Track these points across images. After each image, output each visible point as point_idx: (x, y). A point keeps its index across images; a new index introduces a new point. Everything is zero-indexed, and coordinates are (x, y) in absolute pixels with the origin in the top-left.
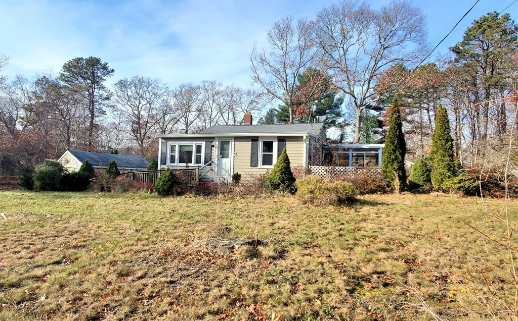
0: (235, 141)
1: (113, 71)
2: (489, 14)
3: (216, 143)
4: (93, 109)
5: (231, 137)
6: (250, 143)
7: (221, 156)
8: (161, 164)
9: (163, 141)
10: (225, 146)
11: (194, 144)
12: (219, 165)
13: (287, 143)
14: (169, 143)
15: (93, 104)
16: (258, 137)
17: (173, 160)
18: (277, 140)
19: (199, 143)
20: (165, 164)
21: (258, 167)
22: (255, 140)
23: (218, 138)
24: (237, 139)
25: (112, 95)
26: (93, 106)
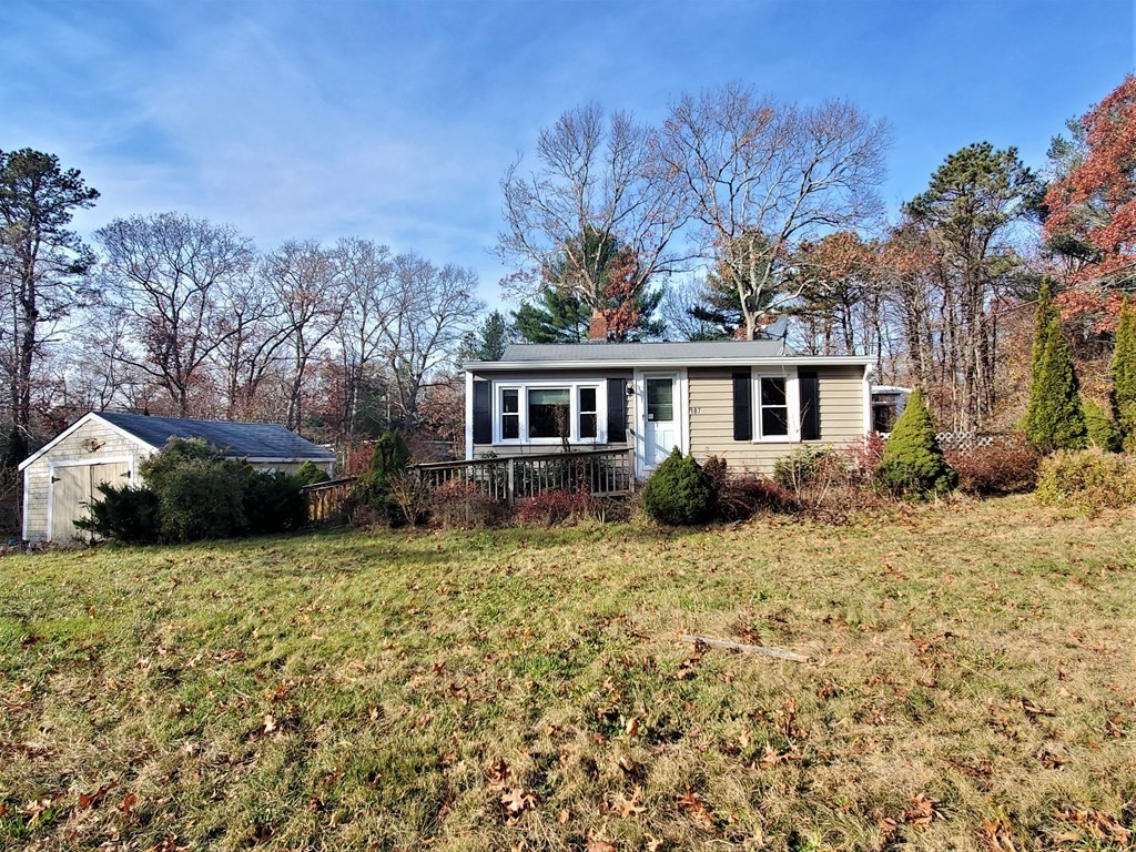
0: (689, 379)
1: (93, 193)
2: (973, 146)
3: (639, 384)
4: (32, 296)
5: (678, 369)
6: (731, 382)
7: (651, 416)
8: (474, 442)
9: (478, 378)
10: (661, 391)
11: (574, 387)
12: (649, 439)
13: (820, 381)
14: (498, 385)
15: (31, 283)
16: (749, 368)
17: (511, 429)
18: (796, 375)
19: (587, 383)
20: (490, 443)
21: (753, 441)
22: (740, 375)
23: (643, 369)
24: (696, 372)
25: (92, 260)
26: (32, 290)
